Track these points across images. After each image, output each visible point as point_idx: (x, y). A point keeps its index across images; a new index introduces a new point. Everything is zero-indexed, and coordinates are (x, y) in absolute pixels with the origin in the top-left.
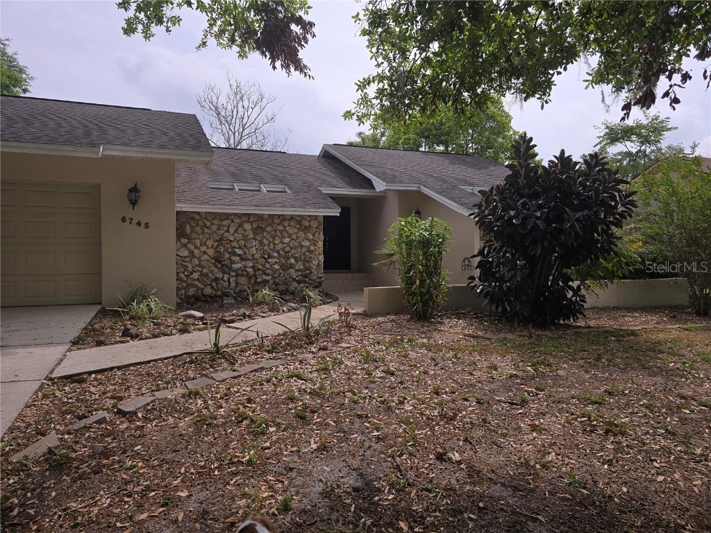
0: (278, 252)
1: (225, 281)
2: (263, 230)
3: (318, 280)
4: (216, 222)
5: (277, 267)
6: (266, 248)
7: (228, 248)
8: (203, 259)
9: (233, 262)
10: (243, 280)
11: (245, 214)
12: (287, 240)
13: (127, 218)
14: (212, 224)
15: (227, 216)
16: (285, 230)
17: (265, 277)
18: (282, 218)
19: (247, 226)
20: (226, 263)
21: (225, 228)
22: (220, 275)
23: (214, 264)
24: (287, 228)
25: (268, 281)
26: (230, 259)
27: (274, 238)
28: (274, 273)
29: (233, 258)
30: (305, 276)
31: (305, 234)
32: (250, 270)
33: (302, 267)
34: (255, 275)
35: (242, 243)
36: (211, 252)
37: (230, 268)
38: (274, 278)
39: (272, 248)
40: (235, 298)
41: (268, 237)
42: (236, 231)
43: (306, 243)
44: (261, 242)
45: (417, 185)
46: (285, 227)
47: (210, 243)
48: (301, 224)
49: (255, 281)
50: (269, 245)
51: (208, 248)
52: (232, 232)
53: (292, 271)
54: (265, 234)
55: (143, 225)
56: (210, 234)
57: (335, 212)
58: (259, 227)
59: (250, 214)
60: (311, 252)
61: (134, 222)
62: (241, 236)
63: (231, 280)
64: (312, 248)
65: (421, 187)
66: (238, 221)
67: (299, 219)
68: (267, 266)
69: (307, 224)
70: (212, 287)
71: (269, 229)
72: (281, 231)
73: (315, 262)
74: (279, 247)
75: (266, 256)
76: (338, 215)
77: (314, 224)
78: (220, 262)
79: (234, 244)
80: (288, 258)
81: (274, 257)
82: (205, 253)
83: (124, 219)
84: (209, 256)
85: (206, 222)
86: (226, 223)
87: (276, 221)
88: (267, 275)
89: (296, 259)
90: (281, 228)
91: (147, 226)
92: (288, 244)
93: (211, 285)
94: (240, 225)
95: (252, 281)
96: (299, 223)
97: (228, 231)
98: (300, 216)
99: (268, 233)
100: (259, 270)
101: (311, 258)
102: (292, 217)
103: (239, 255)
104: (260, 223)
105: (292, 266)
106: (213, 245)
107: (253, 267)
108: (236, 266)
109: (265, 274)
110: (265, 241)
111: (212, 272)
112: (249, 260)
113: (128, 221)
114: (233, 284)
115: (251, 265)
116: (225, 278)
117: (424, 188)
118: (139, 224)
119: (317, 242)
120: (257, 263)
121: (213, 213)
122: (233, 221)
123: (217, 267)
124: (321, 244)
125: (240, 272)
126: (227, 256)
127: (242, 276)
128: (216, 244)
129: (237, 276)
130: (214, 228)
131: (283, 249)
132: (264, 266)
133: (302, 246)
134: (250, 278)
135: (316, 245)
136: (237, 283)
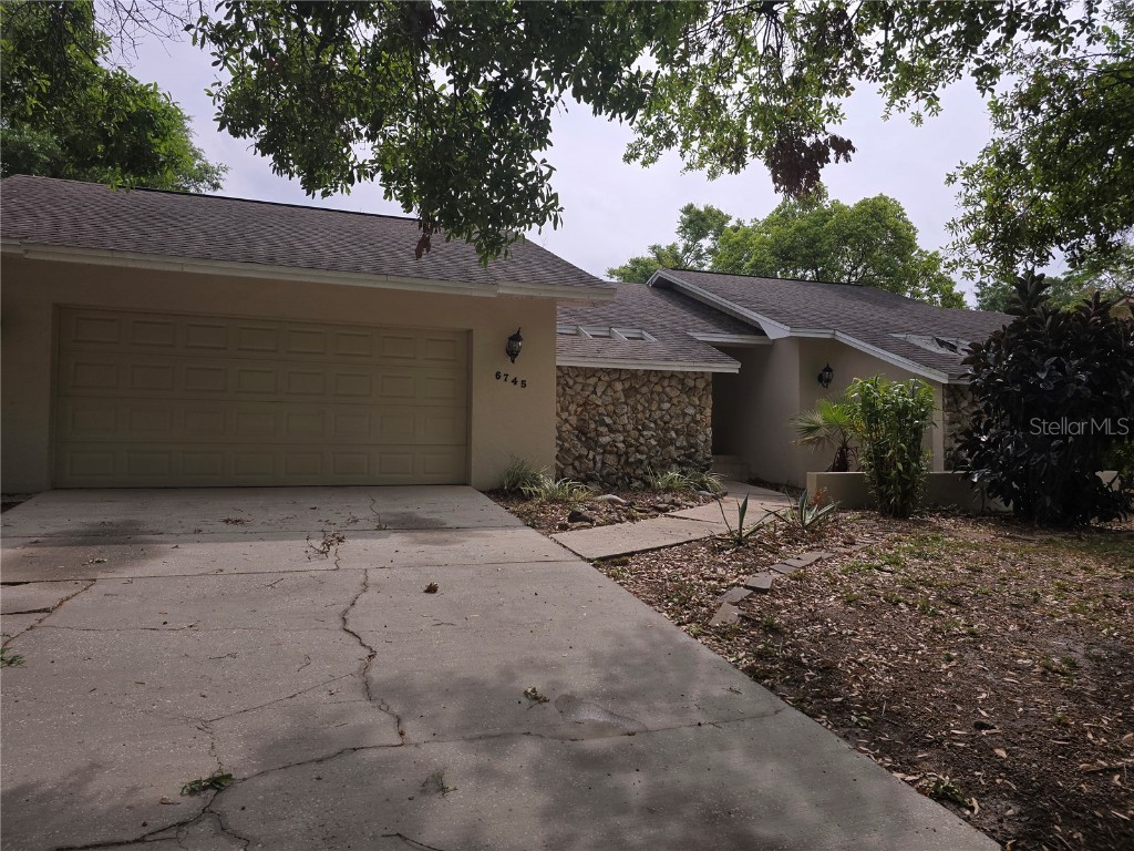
0: (655, 422)
1: (589, 460)
2: (637, 391)
3: (706, 462)
4: (580, 380)
5: (653, 442)
6: (639, 416)
7: (594, 416)
8: (564, 429)
9: (600, 434)
10: (611, 459)
11: (615, 370)
12: (666, 406)
13: (502, 374)
14: (575, 383)
15: (594, 372)
16: (664, 392)
17: (639, 456)
18: (660, 375)
19: (619, 386)
20: (593, 435)
21: (591, 389)
22: (584, 452)
23: (577, 436)
24: (668, 389)
25: (641, 461)
26: (596, 430)
27: (650, 404)
28: (650, 450)
29: (601, 429)
30: (690, 456)
31: (689, 398)
32: (621, 445)
33: (685, 444)
34: (626, 453)
35: (611, 408)
36: (573, 420)
37: (596, 442)
38: (649, 457)
39: (647, 416)
40: (601, 484)
41: (642, 401)
42: (603, 393)
43: (691, 411)
44: (634, 409)
45: (832, 331)
46: (663, 388)
47: (572, 408)
48: (683, 384)
49: (626, 461)
50: (643, 412)
51: (570, 415)
52: (599, 394)
53: (672, 448)
54: (639, 396)
55: (519, 383)
56: (572, 396)
57: (733, 367)
58: (631, 387)
59: (621, 370)
60: (696, 422)
61: (510, 378)
62: (610, 399)
63: (598, 458)
64: (698, 417)
65: (838, 333)
66: (607, 378)
67: (681, 376)
68: (642, 440)
69: (691, 383)
70: (574, 468)
71: (645, 390)
72: (659, 394)
73: (702, 437)
74: (657, 415)
75: (640, 427)
76: (737, 372)
77: (701, 384)
78: (584, 434)
79: (602, 410)
80: (667, 431)
81: (650, 429)
82: (566, 421)
83: (498, 376)
84: (571, 425)
85: (568, 379)
86: (592, 381)
87: (653, 379)
88: (641, 453)
89: (677, 432)
90: (658, 388)
91: (524, 384)
92: (667, 411)
93: (572, 464)
94: (610, 385)
95: (623, 460)
96: (682, 382)
97: (594, 392)
98: (682, 372)
99: (643, 395)
100: (631, 445)
101: (697, 430)
102: (673, 375)
103: (607, 425)
104: (635, 382)
105: (672, 442)
106: (576, 411)
107: (624, 442)
108: (604, 440)
109: (638, 451)
110: (640, 408)
111: (575, 447)
112: (620, 432)
113: (503, 378)
114: (599, 465)
115: (622, 438)
116: (591, 456)
117: (844, 336)
118: (515, 381)
119: (705, 408)
120: (629, 436)
121: (576, 368)
122: (600, 379)
123: (580, 440)
124: (708, 412)
125: (609, 448)
126: (593, 426)
127: (610, 453)
128: (580, 409)
129: (605, 452)
130: (578, 387)
131: (661, 418)
132: (637, 440)
133: (685, 414)
134: (619, 456)
135: (701, 413)
136: (603, 463)
